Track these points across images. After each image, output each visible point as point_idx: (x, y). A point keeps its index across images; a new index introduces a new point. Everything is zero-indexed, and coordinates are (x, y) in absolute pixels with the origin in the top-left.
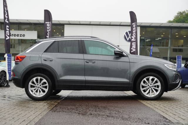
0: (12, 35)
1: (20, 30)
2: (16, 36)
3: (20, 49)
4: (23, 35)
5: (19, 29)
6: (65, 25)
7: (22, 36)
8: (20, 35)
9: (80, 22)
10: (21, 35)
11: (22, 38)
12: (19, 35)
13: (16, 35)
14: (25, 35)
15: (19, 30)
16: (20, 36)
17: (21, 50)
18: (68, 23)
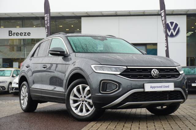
0: (14, 33)
1: (25, 27)
2: (19, 35)
4: (28, 34)
5: (23, 25)
6: (82, 18)
7: (26, 34)
9: (103, 13)
10: (26, 33)
11: (27, 37)
12: (23, 34)
13: (19, 34)
14: (30, 34)
15: (23, 27)
16: (25, 35)
18: (86, 15)
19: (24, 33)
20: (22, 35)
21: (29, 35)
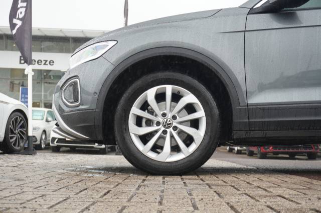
2: (36, 63)
3: (43, 93)
4: (50, 62)
7: (48, 63)
8: (43, 62)
10: (46, 61)
11: (48, 67)
12: (41, 62)
13: (35, 61)
14: (53, 62)
15: (41, 52)
16: (45, 64)
17: (44, 95)
19: (44, 61)
20: (41, 64)
21: (51, 64)
